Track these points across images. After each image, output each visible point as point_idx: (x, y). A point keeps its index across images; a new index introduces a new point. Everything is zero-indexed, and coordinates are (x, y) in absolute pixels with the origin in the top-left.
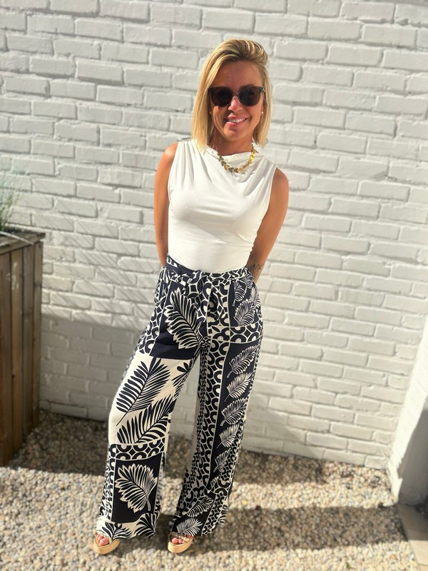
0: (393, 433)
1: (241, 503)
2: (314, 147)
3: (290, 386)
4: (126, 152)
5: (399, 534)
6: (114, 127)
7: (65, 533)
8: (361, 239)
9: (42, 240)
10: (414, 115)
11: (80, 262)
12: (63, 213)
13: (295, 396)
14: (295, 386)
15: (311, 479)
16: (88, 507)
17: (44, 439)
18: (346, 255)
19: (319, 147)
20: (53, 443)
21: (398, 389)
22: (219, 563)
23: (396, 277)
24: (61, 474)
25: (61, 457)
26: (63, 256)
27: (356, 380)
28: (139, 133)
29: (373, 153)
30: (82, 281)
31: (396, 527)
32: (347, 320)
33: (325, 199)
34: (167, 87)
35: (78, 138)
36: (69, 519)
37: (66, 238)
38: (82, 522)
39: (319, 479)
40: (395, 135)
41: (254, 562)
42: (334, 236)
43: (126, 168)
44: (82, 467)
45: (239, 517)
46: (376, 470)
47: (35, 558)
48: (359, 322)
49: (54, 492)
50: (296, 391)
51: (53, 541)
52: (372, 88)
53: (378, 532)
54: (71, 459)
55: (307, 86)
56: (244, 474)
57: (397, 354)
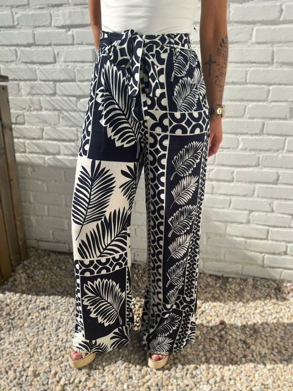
1: (206, 319)
3: (247, 212)
7: (41, 347)
11: (46, 109)
12: (26, 63)
13: (251, 222)
15: (271, 297)
16: (64, 324)
17: (31, 270)
20: (38, 272)
22: (187, 374)
24: (43, 297)
25: (45, 283)
26: (31, 105)
30: (50, 127)
33: (275, 6)
36: (46, 334)
37: (32, 88)
38: (58, 336)
39: (279, 296)
41: (221, 373)
43: (76, 7)
44: (62, 290)
45: (205, 331)
47: (10, 369)
49: (35, 311)
50: (253, 216)
51: (30, 353)
54: (53, 285)
56: (206, 294)
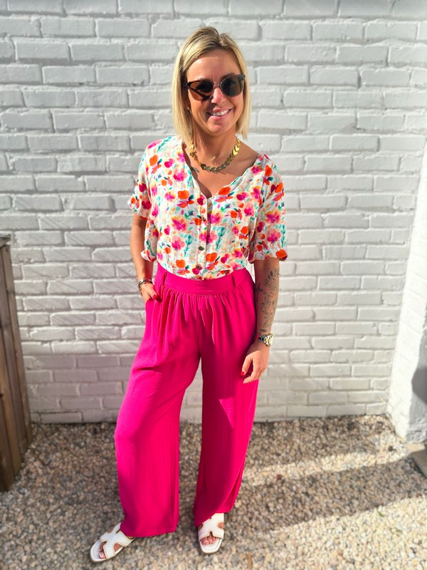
0: (389, 378)
2: (282, 106)
4: (85, 135)
5: (416, 472)
6: (67, 110)
8: (338, 194)
9: (8, 243)
10: (375, 62)
11: (51, 261)
12: (24, 211)
13: (292, 361)
14: (291, 350)
18: (325, 213)
19: (286, 105)
20: (54, 457)
21: (389, 335)
23: (376, 227)
26: (31, 257)
27: (349, 334)
28: (96, 113)
29: (340, 106)
31: (411, 467)
32: (334, 277)
33: (298, 158)
34: (120, 60)
35: (29, 127)
40: (359, 85)
42: (312, 195)
43: (87, 153)
46: (377, 416)
48: (345, 277)
50: (293, 354)
52: (331, 40)
53: (397, 475)
55: (267, 44)
57: (384, 302)
